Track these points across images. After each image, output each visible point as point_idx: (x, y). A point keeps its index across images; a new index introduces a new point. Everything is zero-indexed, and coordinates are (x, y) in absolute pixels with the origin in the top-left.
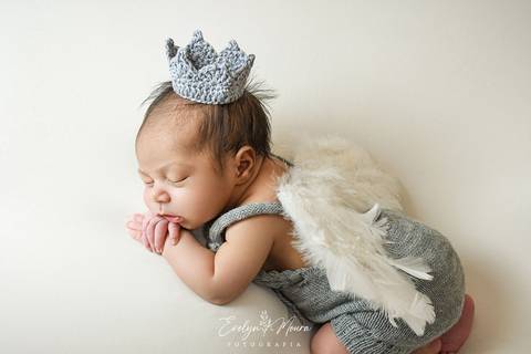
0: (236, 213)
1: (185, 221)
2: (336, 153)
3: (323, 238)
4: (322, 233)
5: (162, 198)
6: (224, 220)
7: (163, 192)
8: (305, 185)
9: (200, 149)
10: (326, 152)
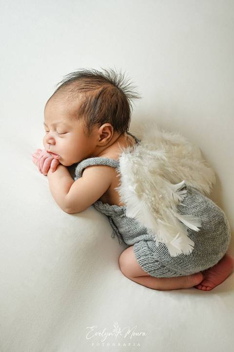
0: (91, 161)
1: (61, 159)
2: (174, 145)
3: (135, 188)
4: (136, 185)
5: (51, 141)
6: (83, 164)
7: (52, 138)
8: (141, 157)
9: (78, 118)
10: (166, 142)
